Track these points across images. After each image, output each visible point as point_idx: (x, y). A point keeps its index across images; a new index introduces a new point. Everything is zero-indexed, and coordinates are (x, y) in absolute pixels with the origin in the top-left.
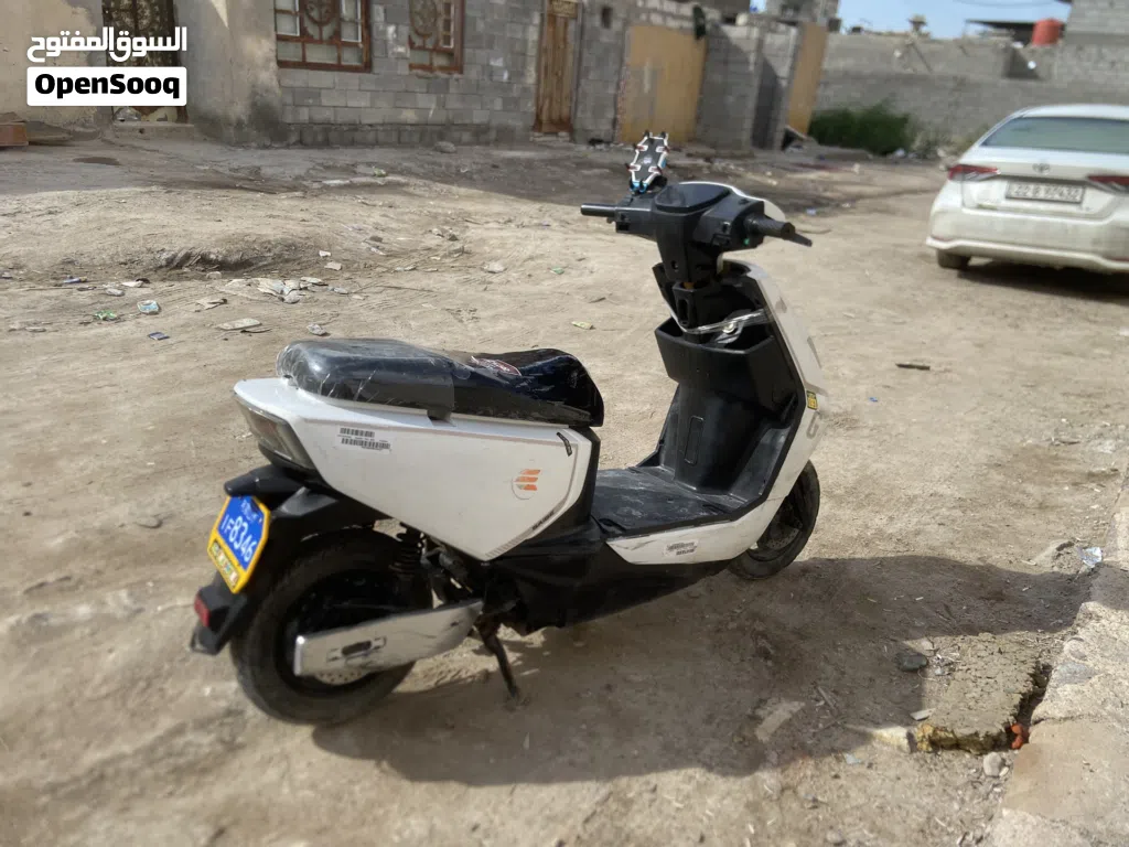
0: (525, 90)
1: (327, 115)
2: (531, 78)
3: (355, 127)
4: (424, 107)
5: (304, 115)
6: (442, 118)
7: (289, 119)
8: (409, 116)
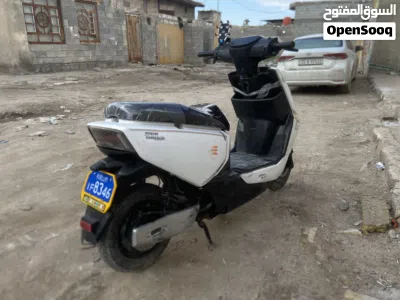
0: (124, 48)
1: (50, 60)
2: (126, 44)
3: (62, 64)
4: (87, 55)
5: (41, 61)
6: (95, 59)
7: (35, 63)
8: (82, 59)
